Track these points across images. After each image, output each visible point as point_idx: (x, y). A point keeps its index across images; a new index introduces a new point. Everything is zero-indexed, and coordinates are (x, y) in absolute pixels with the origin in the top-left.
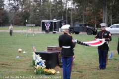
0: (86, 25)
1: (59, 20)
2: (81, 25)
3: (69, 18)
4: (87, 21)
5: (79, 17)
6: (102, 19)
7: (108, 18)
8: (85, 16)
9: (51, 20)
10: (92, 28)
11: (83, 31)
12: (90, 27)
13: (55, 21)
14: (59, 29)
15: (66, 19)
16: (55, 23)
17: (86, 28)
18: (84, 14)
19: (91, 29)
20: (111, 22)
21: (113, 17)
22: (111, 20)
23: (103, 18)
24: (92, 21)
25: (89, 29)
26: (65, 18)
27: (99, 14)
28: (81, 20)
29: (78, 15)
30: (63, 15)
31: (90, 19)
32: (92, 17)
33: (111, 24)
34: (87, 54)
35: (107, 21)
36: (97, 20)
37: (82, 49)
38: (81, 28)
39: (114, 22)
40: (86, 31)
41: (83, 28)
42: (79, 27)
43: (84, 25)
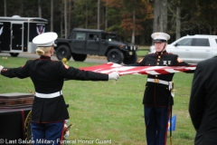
0: (105, 36)
1: (29, 20)
2: (91, 36)
3: (58, 13)
4: (109, 25)
5: (86, 13)
6: (151, 21)
7: (169, 18)
8: (103, 9)
9: (6, 18)
10: (122, 45)
11: (96, 52)
12: (116, 43)
13: (16, 19)
14: (29, 44)
15: (48, 18)
16: (17, 27)
17: (107, 44)
18: (102, 3)
19: (118, 48)
20: (178, 28)
21: (182, 15)
22: (178, 23)
23: (155, 17)
24: (123, 24)
25: (112, 47)
26: (46, 14)
27: (143, 7)
28: (91, 23)
29: (85, 7)
30: (43, 5)
31: (119, 20)
32: (123, 13)
33: (178, 35)
34: (105, 120)
35: (165, 26)
36: (137, 24)
37: (92, 104)
38: (90, 43)
39: (185, 29)
40: (104, 52)
41: (98, 43)
42: (85, 42)
43: (100, 36)
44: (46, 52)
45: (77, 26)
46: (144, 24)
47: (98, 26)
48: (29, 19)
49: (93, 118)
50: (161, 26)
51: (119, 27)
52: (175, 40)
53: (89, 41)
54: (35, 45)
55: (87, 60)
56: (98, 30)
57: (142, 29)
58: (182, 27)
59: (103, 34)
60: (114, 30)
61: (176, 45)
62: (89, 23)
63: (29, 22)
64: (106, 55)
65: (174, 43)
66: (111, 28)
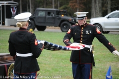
2: (49, 13)
4: (61, 5)
10: (70, 18)
11: (53, 24)
12: (66, 18)
14: (6, 20)
17: (60, 18)
19: (68, 21)
20: (109, 6)
22: (109, 2)
24: (70, 4)
25: (64, 20)
31: (67, 2)
33: (109, 10)
34: (62, 70)
35: (100, 5)
36: (80, 4)
37: (51, 59)
38: (49, 18)
39: (114, 6)
40: (58, 24)
41: (53, 18)
42: (45, 18)
43: (55, 13)
44: (23, 25)
45: (39, 7)
46: (85, 4)
47: (53, 6)
48: (5, 2)
49: (53, 69)
50: (97, 5)
51: (68, 6)
52: (107, 14)
53: (48, 16)
54: (16, 20)
55: (46, 30)
56: (54, 9)
57: (84, 7)
58: (112, 5)
59: (57, 11)
60: (64, 9)
61: (108, 18)
62: (47, 4)
63: (5, 4)
64: (59, 26)
65: (107, 16)
66: (62, 7)
